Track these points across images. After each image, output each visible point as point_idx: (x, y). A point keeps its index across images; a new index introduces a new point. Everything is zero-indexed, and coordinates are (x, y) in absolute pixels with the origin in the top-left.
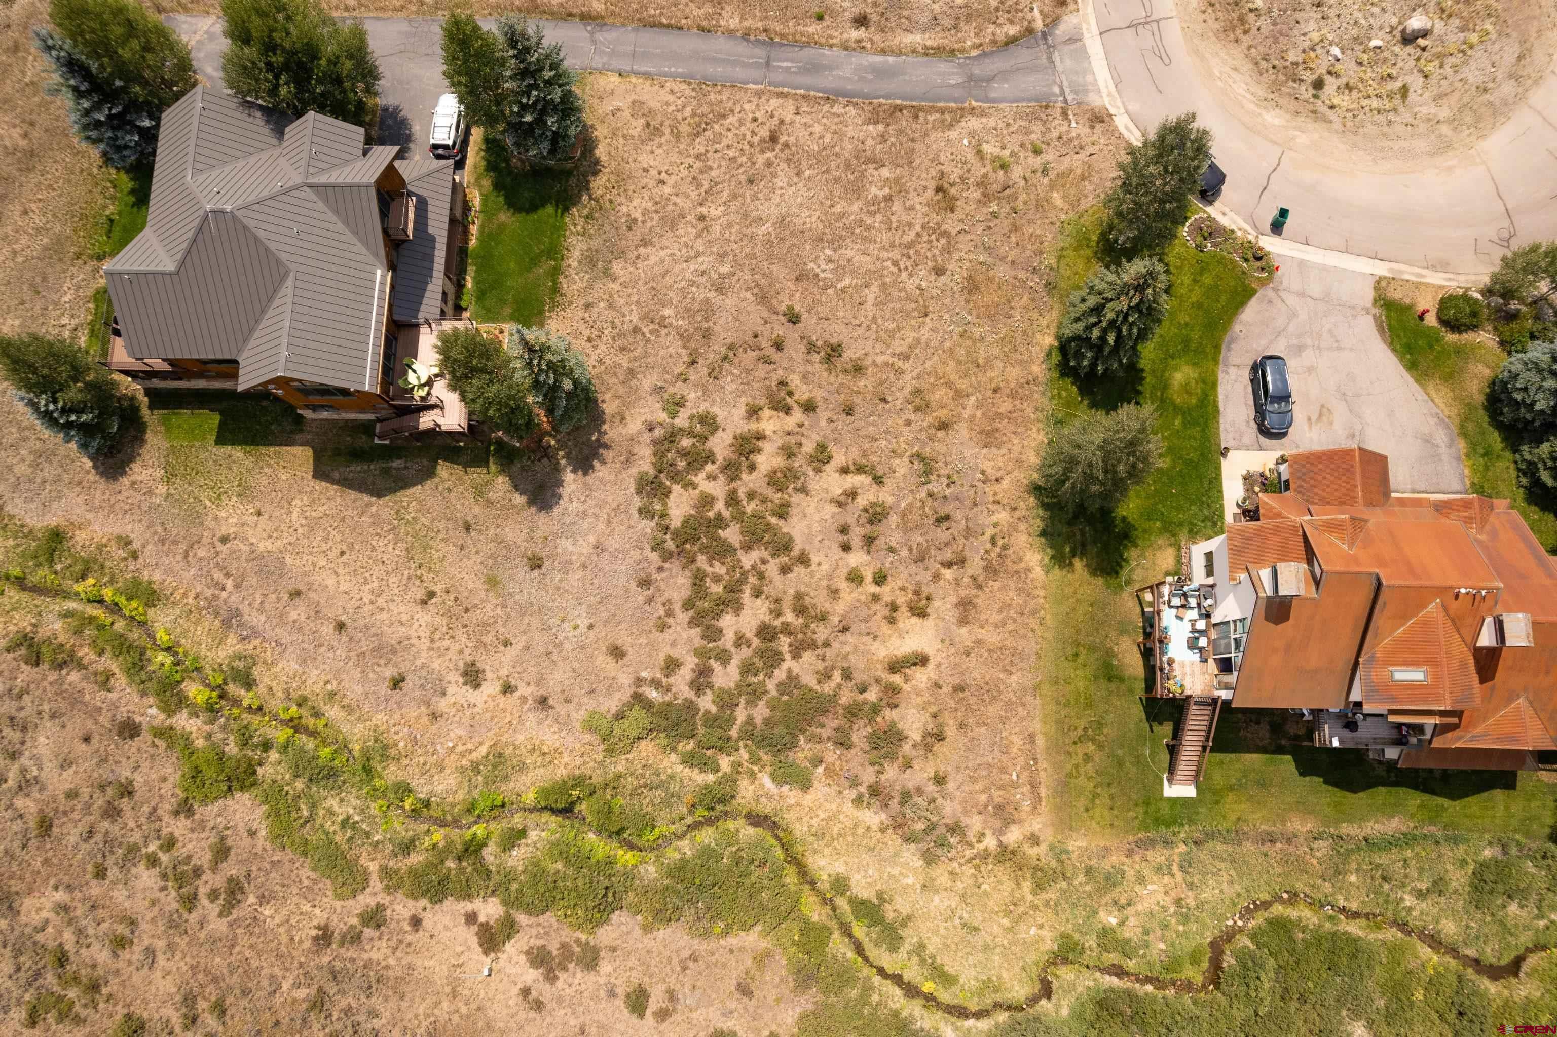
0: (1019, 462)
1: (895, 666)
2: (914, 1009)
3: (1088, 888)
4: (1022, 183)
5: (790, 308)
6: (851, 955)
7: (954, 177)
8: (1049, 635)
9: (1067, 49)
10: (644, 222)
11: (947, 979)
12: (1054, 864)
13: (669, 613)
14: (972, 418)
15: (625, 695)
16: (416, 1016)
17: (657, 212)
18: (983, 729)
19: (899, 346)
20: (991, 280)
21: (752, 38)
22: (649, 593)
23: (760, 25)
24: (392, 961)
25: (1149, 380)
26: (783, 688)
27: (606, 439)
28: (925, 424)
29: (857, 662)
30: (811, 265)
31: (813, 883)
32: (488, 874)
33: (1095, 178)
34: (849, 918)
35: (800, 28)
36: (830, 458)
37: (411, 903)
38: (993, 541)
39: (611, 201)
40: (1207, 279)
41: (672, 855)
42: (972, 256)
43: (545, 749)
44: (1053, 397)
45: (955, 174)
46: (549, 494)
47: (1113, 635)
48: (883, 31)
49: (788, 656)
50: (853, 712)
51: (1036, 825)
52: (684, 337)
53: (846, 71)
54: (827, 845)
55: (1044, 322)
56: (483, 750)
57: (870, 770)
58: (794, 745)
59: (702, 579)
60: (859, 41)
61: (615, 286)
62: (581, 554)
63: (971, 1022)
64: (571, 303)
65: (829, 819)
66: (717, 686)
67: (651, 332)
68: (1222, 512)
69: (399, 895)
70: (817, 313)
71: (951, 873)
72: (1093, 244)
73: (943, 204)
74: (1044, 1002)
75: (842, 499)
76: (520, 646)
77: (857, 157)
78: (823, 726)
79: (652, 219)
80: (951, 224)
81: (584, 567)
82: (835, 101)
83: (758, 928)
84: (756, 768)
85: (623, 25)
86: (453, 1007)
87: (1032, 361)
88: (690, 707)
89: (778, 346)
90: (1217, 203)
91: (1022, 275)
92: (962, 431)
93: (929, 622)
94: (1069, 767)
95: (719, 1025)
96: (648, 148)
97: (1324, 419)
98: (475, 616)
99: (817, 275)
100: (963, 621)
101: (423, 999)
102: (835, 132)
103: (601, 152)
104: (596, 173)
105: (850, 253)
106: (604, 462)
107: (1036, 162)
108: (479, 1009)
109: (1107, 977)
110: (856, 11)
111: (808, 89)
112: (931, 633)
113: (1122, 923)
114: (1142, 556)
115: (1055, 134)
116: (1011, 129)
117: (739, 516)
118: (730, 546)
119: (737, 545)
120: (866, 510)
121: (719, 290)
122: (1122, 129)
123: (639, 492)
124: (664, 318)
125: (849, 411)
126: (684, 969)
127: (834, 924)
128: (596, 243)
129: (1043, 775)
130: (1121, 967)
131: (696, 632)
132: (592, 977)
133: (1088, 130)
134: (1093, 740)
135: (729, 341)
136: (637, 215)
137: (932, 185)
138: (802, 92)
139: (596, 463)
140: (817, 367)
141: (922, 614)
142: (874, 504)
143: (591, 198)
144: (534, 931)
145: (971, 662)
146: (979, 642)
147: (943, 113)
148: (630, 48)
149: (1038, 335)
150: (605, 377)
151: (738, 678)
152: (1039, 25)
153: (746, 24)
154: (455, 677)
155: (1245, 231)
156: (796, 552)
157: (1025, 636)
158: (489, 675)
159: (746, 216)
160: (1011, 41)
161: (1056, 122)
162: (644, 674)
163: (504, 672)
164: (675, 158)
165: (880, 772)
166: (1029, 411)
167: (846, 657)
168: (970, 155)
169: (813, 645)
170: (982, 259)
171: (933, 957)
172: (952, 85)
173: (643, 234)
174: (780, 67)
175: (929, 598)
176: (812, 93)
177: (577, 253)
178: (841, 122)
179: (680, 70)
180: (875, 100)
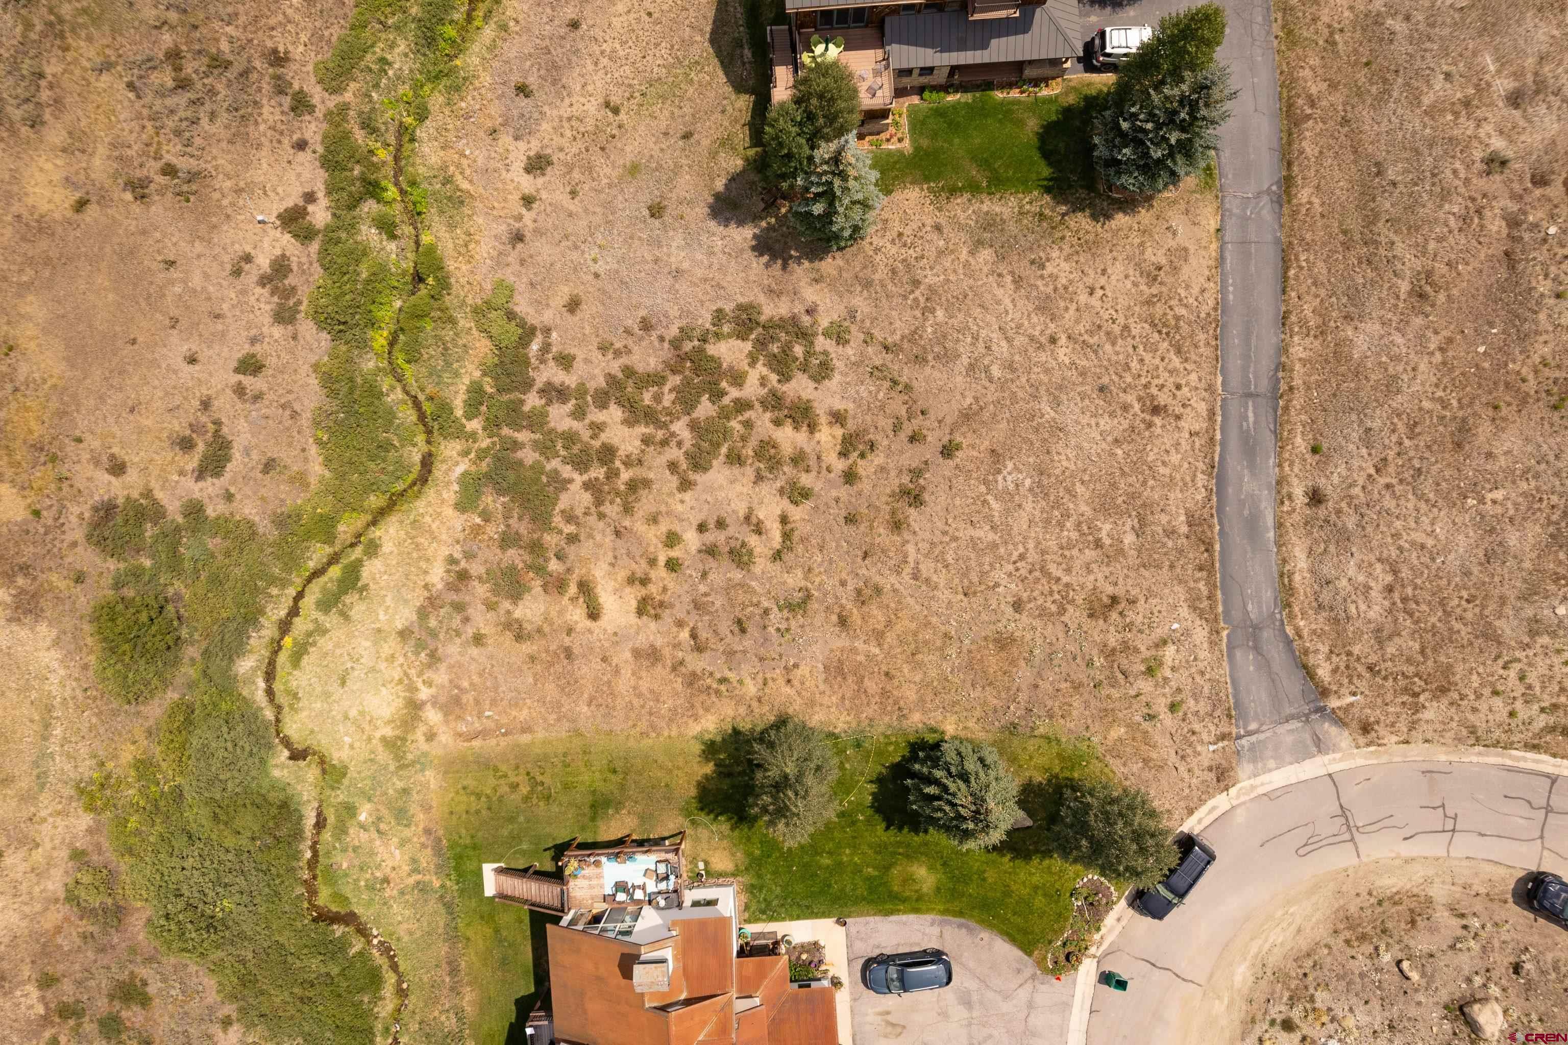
0: (812, 703)
1: (586, 588)
2: (268, 630)
3: (391, 792)
4: (1132, 692)
5: (958, 447)
6: (311, 564)
7: (1131, 616)
8: (632, 743)
9: (1307, 737)
10: (1042, 277)
11: (297, 658)
12: (410, 757)
13: (617, 354)
14: (854, 650)
15: (533, 319)
16: (215, 158)
17: (1055, 289)
18: (531, 680)
19: (926, 568)
20: (1013, 662)
21: (1280, 374)
22: (636, 330)
23: (1298, 382)
24: (262, 127)
25: (917, 839)
26: (555, 475)
27: (792, 265)
28: (844, 601)
29: (586, 548)
30: (1010, 465)
31: (374, 523)
32: (351, 207)
33: (1147, 775)
34: (344, 561)
35: (1300, 429)
36: (796, 503)
37: (318, 138)
38: (723, 680)
39: (1063, 238)
40: (1039, 901)
41: (385, 383)
42: (1039, 641)
43: (472, 246)
44: (887, 737)
45: (1136, 616)
46: (728, 215)
47: (639, 808)
48: (1306, 524)
49: (585, 477)
50: (536, 548)
51: (445, 738)
52: (913, 336)
53: (1249, 485)
54: (407, 533)
55: (970, 724)
56: (465, 185)
57: (482, 570)
58: (500, 492)
59: (655, 383)
60: (1290, 497)
61: (964, 254)
62: (669, 256)
63: (262, 684)
64: (940, 209)
65: (431, 532)
66: (550, 409)
67: (916, 300)
68: (776, 920)
69: (325, 126)
70: (957, 476)
71: (393, 656)
72: (1067, 774)
73: (1096, 605)
74: (286, 753)
75: (754, 520)
76: (572, 207)
77: (1144, 505)
78: (520, 519)
79: (1046, 285)
80: (1074, 616)
81: (656, 261)
82: (1210, 475)
83: (328, 474)
84: (472, 455)
85: (1282, 226)
86: (226, 191)
87: (924, 712)
88: (528, 385)
89: (913, 439)
90: (1131, 912)
91: (1022, 697)
92: (841, 642)
93: (633, 619)
94: (504, 768)
95: (235, 444)
96: (1131, 272)
97: (889, 1029)
98: (598, 159)
99: (999, 472)
100: (637, 653)
101: (230, 163)
102: (1172, 478)
103: (1121, 220)
104: (1094, 217)
105: (1028, 506)
106: (767, 266)
107: (1161, 706)
108: (228, 216)
109: (314, 814)
110: (1329, 490)
111: (1223, 444)
112: (623, 621)
113: (363, 827)
114: (723, 837)
115: (1197, 727)
116: (1198, 678)
117: (725, 414)
118: (693, 407)
119: (694, 415)
120: (743, 544)
121: (971, 367)
122: (1211, 803)
123: (741, 308)
124: (933, 311)
125: (850, 519)
126: (283, 407)
127: (337, 548)
128: (1012, 228)
129: (493, 742)
130: (324, 826)
131: (601, 382)
132: (268, 320)
133: (1206, 764)
134: (532, 791)
135: (915, 384)
136: (1050, 268)
137: (1120, 591)
138: (1218, 437)
139: (766, 258)
140: (894, 482)
141: (640, 612)
142: (750, 553)
143: (1064, 215)
144: (304, 259)
145: (597, 664)
146: (617, 671)
147: (1209, 598)
148: (1253, 238)
149: (955, 717)
150: (860, 257)
151: (560, 430)
152: (1334, 703)
153: (1298, 366)
154: (535, 146)
155: (1100, 944)
156: (692, 476)
157: (627, 718)
158: (540, 181)
159: (1060, 388)
160: (1309, 672)
161: (1213, 728)
162: (554, 335)
163: (544, 195)
164: (1123, 302)
165: (480, 578)
166: (869, 712)
167: (590, 536)
168: (1159, 633)
169: (599, 502)
170: (1037, 652)
171: (314, 644)
172: (1245, 607)
173: (1028, 277)
174: (1246, 410)
175: (657, 617)
176: (1218, 449)
177: (998, 209)
178: (1185, 484)
179: (1231, 297)
180: (1216, 520)
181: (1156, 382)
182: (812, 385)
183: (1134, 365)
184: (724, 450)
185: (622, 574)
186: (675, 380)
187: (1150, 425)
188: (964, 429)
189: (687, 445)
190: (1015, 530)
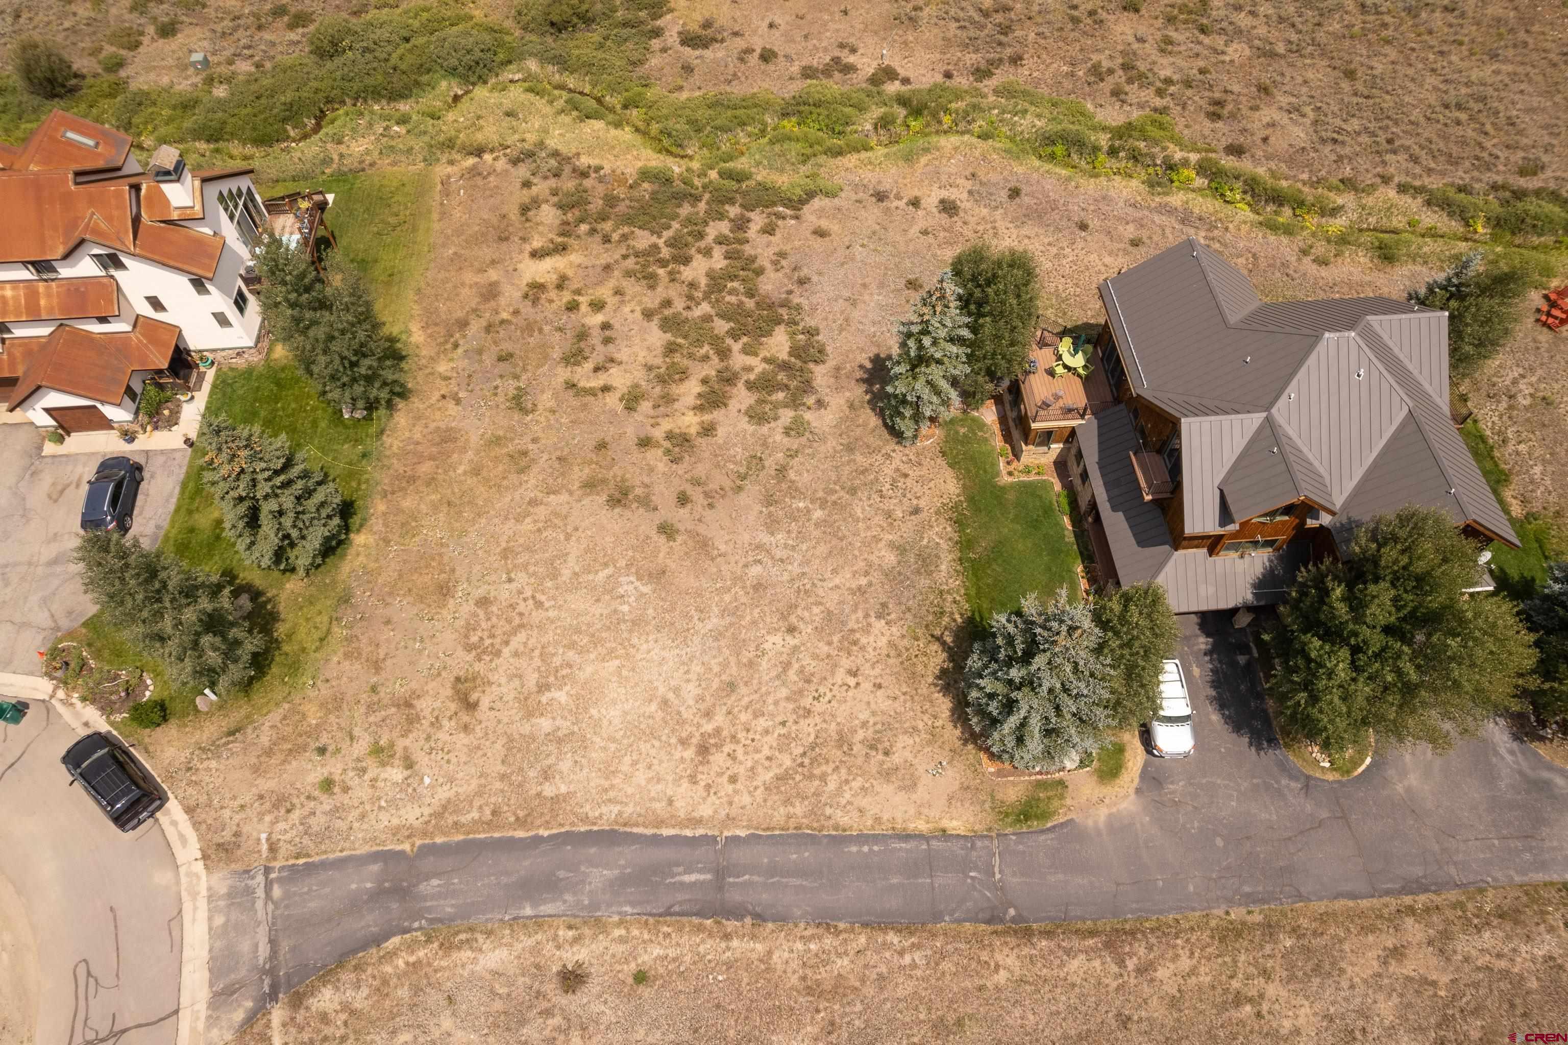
0: (417, 417)
1: (562, 249)
2: (559, 77)
5: (670, 538)
6: (607, 98)
7: (450, 726)
8: (412, 284)
9: (242, 972)
12: (438, 152)
13: (776, 263)
14: (464, 451)
15: (808, 209)
16: (930, 31)
18: (485, 217)
20: (420, 599)
21: (748, 920)
22: (798, 274)
23: (737, 948)
24: (958, 54)
26: (665, 227)
27: (864, 386)
28: (516, 441)
29: (597, 247)
31: (635, 127)
33: (252, 753)
34: (606, 112)
36: (621, 400)
37: (955, 85)
38: (455, 346)
39: (916, 638)
43: (870, 168)
44: (368, 480)
45: (447, 732)
49: (661, 245)
50: (602, 217)
51: (448, 170)
53: (598, 877)
54: (624, 143)
55: (361, 557)
56: (923, 161)
57: (587, 185)
58: (654, 194)
59: (747, 290)
60: (577, 939)
62: (870, 294)
65: (623, 155)
66: (726, 222)
68: (211, 391)
69: (966, 87)
70: (638, 537)
71: (524, 140)
73: (469, 685)
75: (609, 365)
76: (912, 231)
77: (584, 740)
78: (629, 207)
79: (858, 621)
82: (616, 822)
83: (679, 102)
84: (687, 175)
85: (958, 922)
86: (905, 38)
87: (384, 514)
88: (748, 207)
89: (683, 500)
90: (86, 733)
92: (475, 440)
93: (527, 280)
94: (413, 206)
99: (639, 578)
100: (494, 285)
101: (928, 39)
106: (861, 367)
107: (333, 767)
110: (580, 997)
111: (656, 839)
112: (526, 274)
115: (296, 815)
116: (358, 812)
117: (716, 341)
118: (723, 317)
119: (716, 318)
120: (586, 358)
121: (759, 547)
122: (192, 836)
123: (821, 347)
125: (601, 445)
126: (735, 74)
128: (923, 582)
129: (437, 198)
131: (749, 254)
132: (805, 63)
133: (246, 829)
134: (388, 224)
137: (482, 713)
139: (868, 365)
140: (636, 479)
141: (532, 285)
142: (577, 363)
143: (942, 638)
144: (855, 81)
145: (489, 257)
146: (480, 271)
147: (455, 824)
148: (938, 881)
149: (372, 543)
151: (706, 228)
152: (278, 1014)
153: (760, 948)
155: (66, 703)
156: (656, 320)
157: (436, 280)
158: (934, 210)
160: (330, 972)
161: (288, 837)
162: (793, 222)
165: (580, 184)
166: (397, 465)
167: (607, 250)
168: (422, 760)
169: (638, 254)
171: (542, 99)
172: (437, 875)
173: (866, 601)
174: (700, 871)
175: (526, 296)
176: (649, 832)
177: (943, 567)
178: (606, 790)
179: (854, 849)
180: (555, 831)
181: (740, 751)
182: (743, 408)
183: (762, 723)
184: (680, 341)
185: (570, 273)
186: (750, 304)
187: (684, 742)
188: (691, 543)
189: (689, 314)
190: (569, 597)
